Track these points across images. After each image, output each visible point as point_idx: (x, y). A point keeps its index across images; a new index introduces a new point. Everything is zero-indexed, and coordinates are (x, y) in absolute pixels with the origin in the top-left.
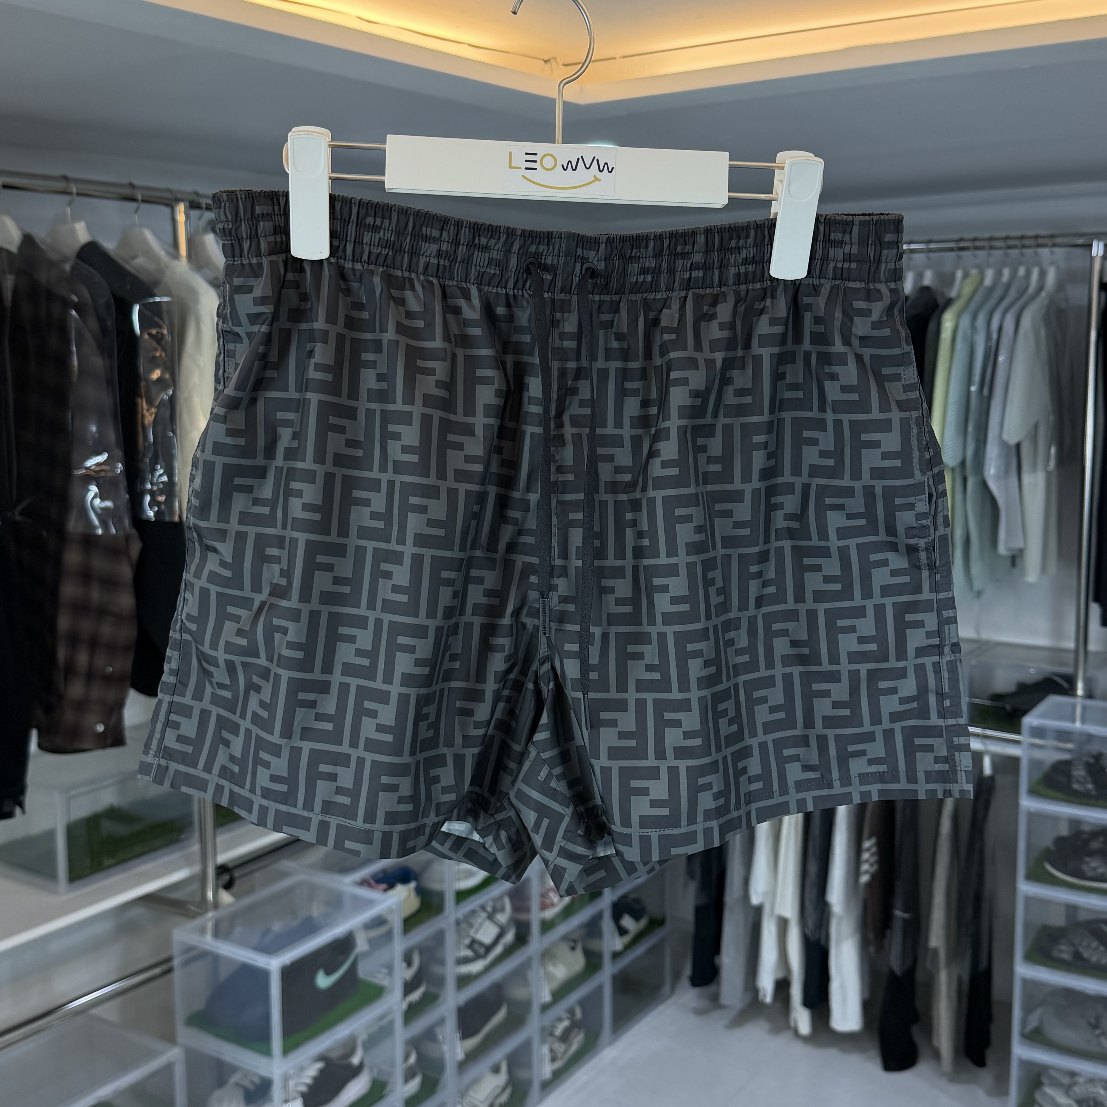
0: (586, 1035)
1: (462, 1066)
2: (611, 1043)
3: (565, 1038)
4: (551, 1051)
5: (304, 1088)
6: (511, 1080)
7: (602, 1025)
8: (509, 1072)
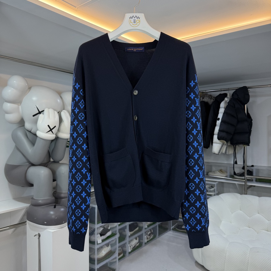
0: (154, 236)
1: (130, 237)
2: (158, 237)
3: (150, 235)
4: (147, 237)
5: (100, 232)
6: (139, 242)
7: (157, 234)
8: (139, 240)
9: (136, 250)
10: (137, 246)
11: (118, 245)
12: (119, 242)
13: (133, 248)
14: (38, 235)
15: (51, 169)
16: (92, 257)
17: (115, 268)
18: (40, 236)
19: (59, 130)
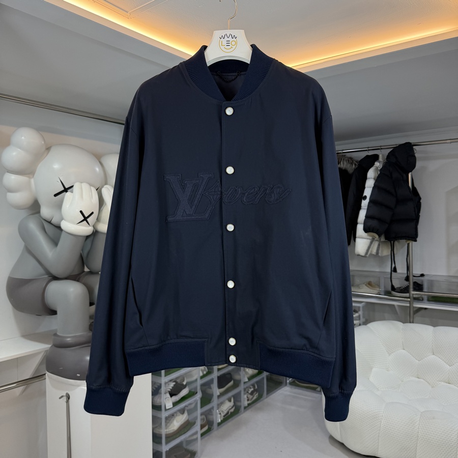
0: (259, 394)
1: (219, 397)
5: (169, 390)
6: (235, 405)
7: (264, 391)
8: (234, 402)
9: (230, 419)
10: (231, 413)
11: (199, 411)
12: (202, 407)
13: (224, 416)
14: (66, 396)
15: (85, 284)
16: (157, 431)
17: (194, 450)
18: (69, 398)
19: (98, 219)
